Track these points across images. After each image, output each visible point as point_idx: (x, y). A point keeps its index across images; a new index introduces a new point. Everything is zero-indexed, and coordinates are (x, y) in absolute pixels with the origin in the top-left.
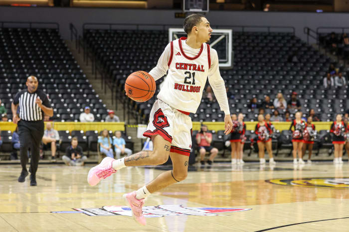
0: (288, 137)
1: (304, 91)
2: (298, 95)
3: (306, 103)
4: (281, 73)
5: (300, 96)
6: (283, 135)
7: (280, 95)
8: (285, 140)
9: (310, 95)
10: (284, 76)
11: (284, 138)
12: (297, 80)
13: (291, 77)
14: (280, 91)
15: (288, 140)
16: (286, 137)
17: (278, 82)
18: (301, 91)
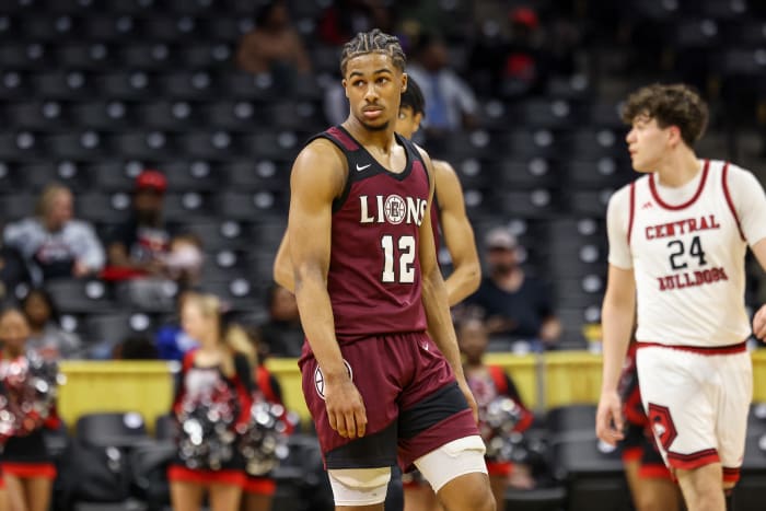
0: (114, 454)
1: (216, 164)
2: (182, 192)
3: (228, 244)
4: (73, 54)
5: (192, 201)
6: (86, 445)
7: (61, 198)
8: (97, 480)
9: (254, 192)
10: (91, 74)
11: (90, 465)
12: (176, 100)
13: (139, 81)
14: (67, 170)
15: (117, 476)
16: (106, 459)
17: (52, 111)
18: (200, 170)
